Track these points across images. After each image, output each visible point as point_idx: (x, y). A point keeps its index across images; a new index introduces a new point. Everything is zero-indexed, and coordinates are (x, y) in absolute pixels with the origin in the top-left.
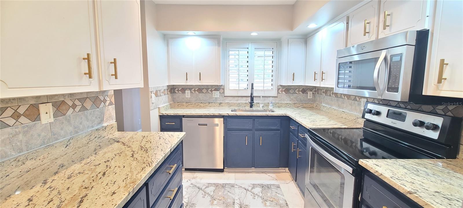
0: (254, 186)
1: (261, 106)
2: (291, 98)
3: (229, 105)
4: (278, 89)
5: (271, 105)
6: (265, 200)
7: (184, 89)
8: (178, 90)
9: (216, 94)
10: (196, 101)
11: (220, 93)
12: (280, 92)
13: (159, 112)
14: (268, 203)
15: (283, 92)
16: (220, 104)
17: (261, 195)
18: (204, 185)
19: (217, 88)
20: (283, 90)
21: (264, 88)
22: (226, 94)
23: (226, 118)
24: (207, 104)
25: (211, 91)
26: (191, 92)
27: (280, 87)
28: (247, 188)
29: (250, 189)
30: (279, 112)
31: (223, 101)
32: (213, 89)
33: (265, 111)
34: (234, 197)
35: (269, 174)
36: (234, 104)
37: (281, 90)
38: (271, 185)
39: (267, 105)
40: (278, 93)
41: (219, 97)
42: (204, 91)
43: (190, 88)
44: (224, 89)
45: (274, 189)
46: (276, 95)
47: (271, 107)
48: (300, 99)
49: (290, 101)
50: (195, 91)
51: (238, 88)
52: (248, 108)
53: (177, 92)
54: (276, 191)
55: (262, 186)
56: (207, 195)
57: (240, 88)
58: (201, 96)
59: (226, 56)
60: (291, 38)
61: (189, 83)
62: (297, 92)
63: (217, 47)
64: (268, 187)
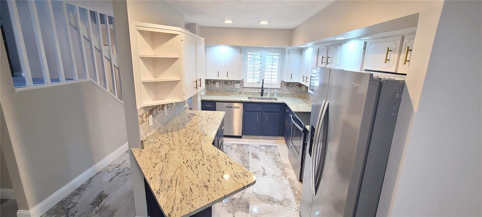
0: (261, 146)
1: (269, 95)
2: (291, 90)
3: (246, 94)
4: (282, 84)
5: (275, 94)
6: (266, 153)
7: (214, 82)
8: (211, 82)
9: (238, 86)
10: (223, 90)
11: (240, 85)
12: (283, 86)
13: (201, 98)
14: (268, 154)
15: (285, 86)
16: (240, 92)
17: (265, 150)
18: (230, 144)
19: (238, 82)
20: (285, 84)
21: (271, 82)
22: (244, 86)
23: (245, 103)
24: (231, 93)
25: (234, 83)
26: (220, 84)
27: (283, 82)
28: (256, 147)
29: (258, 147)
30: (280, 100)
31: (242, 90)
32: (235, 82)
33: (271, 99)
34: (249, 150)
35: (271, 140)
36: (250, 93)
37: (283, 84)
38: (271, 146)
39: (273, 94)
40: (281, 86)
41: (239, 88)
42: (229, 83)
43: (219, 81)
44: (243, 82)
45: (273, 148)
46: (280, 88)
47: (275, 96)
48: (297, 91)
49: (290, 92)
50: (222, 83)
51: (253, 82)
52: (259, 96)
53: (210, 83)
54: (274, 149)
55: (266, 146)
56: (233, 149)
57: (254, 82)
58: (227, 86)
59: (245, 59)
60: (291, 50)
61: (220, 78)
62: (295, 86)
63: (239, 54)
64: (270, 147)
